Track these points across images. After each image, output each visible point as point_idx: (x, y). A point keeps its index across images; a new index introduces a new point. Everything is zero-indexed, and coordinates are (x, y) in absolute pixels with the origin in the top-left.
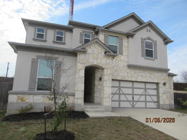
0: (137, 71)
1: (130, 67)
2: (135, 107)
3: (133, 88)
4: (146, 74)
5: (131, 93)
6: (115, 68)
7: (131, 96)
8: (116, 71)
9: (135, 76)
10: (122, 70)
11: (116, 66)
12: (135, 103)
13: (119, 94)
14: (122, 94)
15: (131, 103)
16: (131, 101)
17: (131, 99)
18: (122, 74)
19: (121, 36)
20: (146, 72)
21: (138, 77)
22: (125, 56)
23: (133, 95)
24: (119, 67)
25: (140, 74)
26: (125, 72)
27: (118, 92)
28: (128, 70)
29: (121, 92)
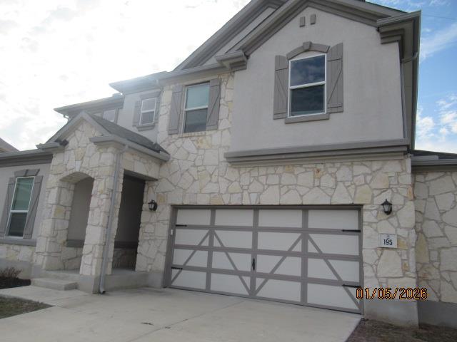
0: (263, 171)
1: (240, 160)
2: (259, 295)
3: (255, 229)
4: (297, 176)
5: (249, 246)
6: (193, 171)
7: (249, 258)
8: (194, 180)
9: (256, 187)
10: (213, 176)
11: (194, 166)
12: (259, 281)
13: (211, 249)
14: (217, 249)
15: (247, 280)
16: (246, 274)
17: (248, 268)
18: (212, 188)
19: (216, 77)
20: (298, 170)
21: (264, 190)
22: (226, 132)
23: (255, 252)
24: (203, 168)
25: (274, 179)
26: (220, 179)
28: (233, 174)
29: (216, 244)
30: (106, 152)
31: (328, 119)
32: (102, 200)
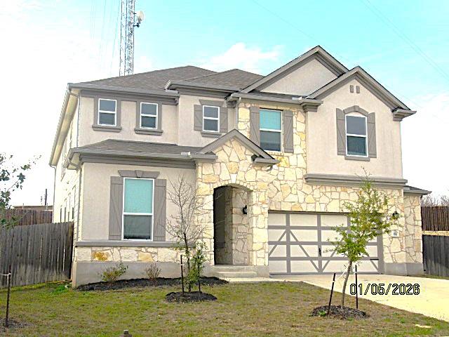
0: (328, 189)
1: (310, 179)
2: (324, 271)
3: (319, 228)
4: (349, 194)
5: (316, 240)
6: (277, 184)
7: (316, 247)
8: (278, 191)
9: (324, 200)
10: (293, 189)
11: (278, 179)
12: (324, 262)
13: (288, 243)
14: (293, 243)
15: (316, 262)
16: (315, 259)
17: (317, 255)
18: (292, 198)
19: (288, 109)
20: (349, 191)
21: (330, 202)
22: (300, 156)
23: (319, 243)
24: (284, 182)
25: (335, 195)
26: (298, 191)
27: (284, 239)
28: (307, 189)
29: (292, 239)
30: (261, 170)
31: (369, 161)
32: (264, 208)
